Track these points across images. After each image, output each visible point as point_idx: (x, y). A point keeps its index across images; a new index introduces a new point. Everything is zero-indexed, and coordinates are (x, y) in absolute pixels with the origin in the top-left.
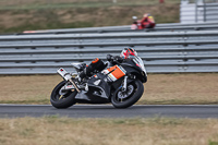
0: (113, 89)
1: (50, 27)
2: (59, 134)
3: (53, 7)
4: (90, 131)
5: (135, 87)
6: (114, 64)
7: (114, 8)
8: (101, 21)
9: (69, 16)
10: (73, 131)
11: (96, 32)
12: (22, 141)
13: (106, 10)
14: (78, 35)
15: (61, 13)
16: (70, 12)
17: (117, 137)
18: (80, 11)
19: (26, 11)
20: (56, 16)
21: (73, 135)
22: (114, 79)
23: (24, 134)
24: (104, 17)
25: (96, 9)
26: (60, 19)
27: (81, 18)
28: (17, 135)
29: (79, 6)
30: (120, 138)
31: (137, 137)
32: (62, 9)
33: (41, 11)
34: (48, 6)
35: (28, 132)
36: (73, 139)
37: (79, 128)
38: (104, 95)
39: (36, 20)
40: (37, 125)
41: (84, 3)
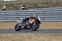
0: (31, 26)
1: (36, 8)
2: (38, 38)
3: (36, 2)
4: (47, 37)
5: (37, 25)
6: (32, 19)
7: (54, 2)
8: (50, 6)
9: (41, 5)
10: (42, 37)
11: (49, 9)
12: (28, 40)
13: (52, 3)
14: (43, 10)
15: (39, 4)
16: (41, 4)
17: (55, 39)
18: (44, 3)
19: (29, 4)
20: (37, 5)
21: (42, 39)
22: (32, 23)
23: (28, 38)
24: (51, 5)
25: (49, 3)
26: (38, 6)
27: (44, 5)
28: (26, 39)
29: (44, 2)
30: (56, 39)
31: (60, 39)
32: (39, 3)
33: (33, 4)
34: (35, 2)
35: (29, 38)
36: (42, 40)
37: (44, 36)
38: (29, 27)
39: (31, 6)
40: (32, 36)
41: (45, 1)
